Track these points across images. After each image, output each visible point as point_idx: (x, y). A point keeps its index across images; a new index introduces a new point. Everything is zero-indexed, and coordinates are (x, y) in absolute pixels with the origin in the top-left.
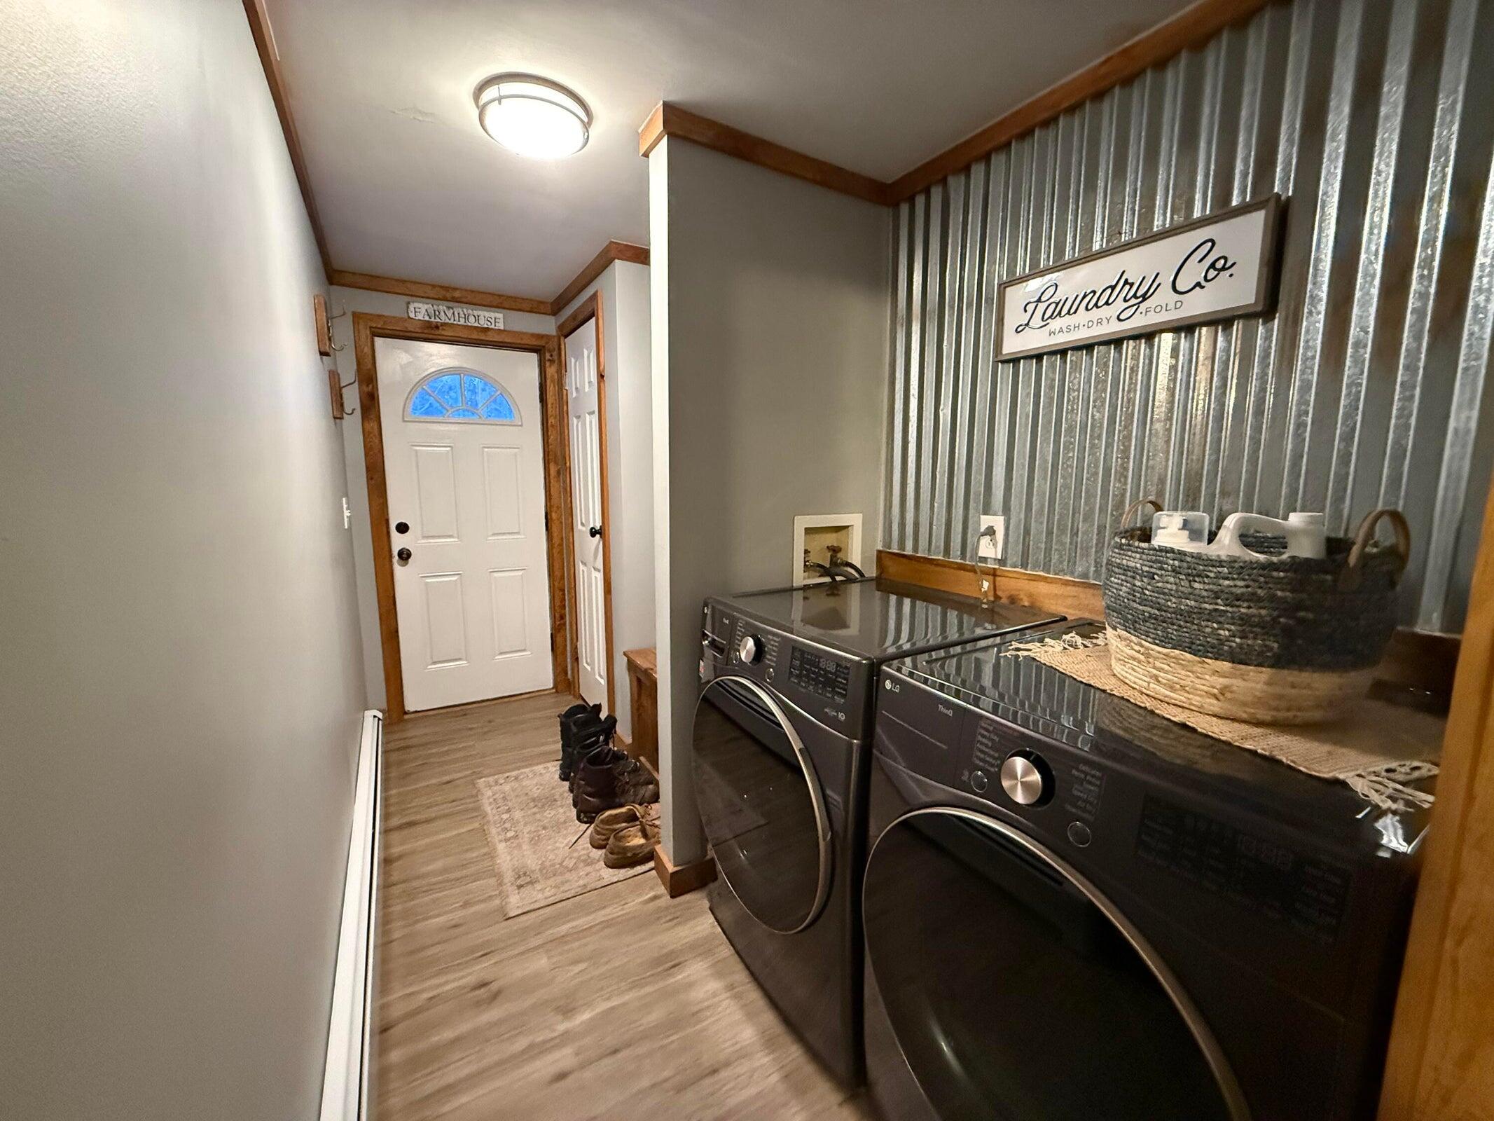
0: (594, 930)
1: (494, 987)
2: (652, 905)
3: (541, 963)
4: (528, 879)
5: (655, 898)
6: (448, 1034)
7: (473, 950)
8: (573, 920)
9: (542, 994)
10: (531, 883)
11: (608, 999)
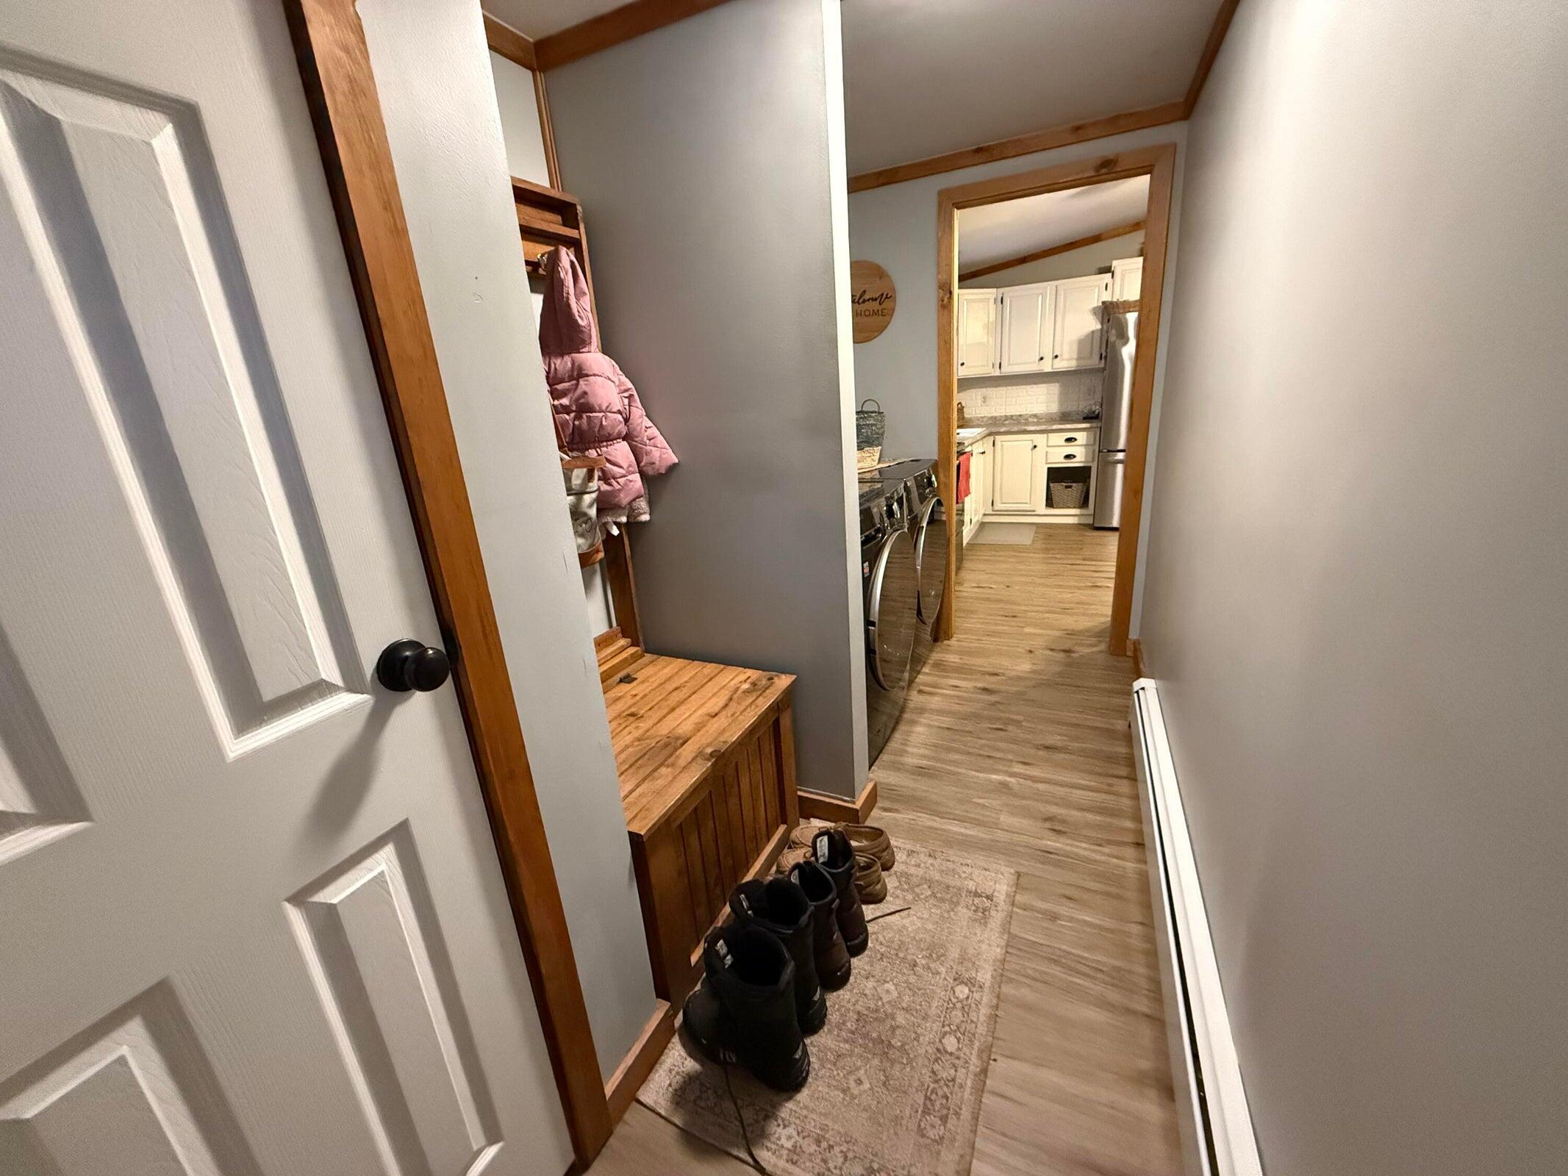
0: (952, 817)
1: (1048, 825)
2: (895, 807)
3: (1005, 819)
4: (977, 901)
5: (885, 810)
6: (1090, 816)
7: (1057, 864)
8: (962, 834)
9: (1017, 802)
10: (977, 895)
11: (975, 777)
